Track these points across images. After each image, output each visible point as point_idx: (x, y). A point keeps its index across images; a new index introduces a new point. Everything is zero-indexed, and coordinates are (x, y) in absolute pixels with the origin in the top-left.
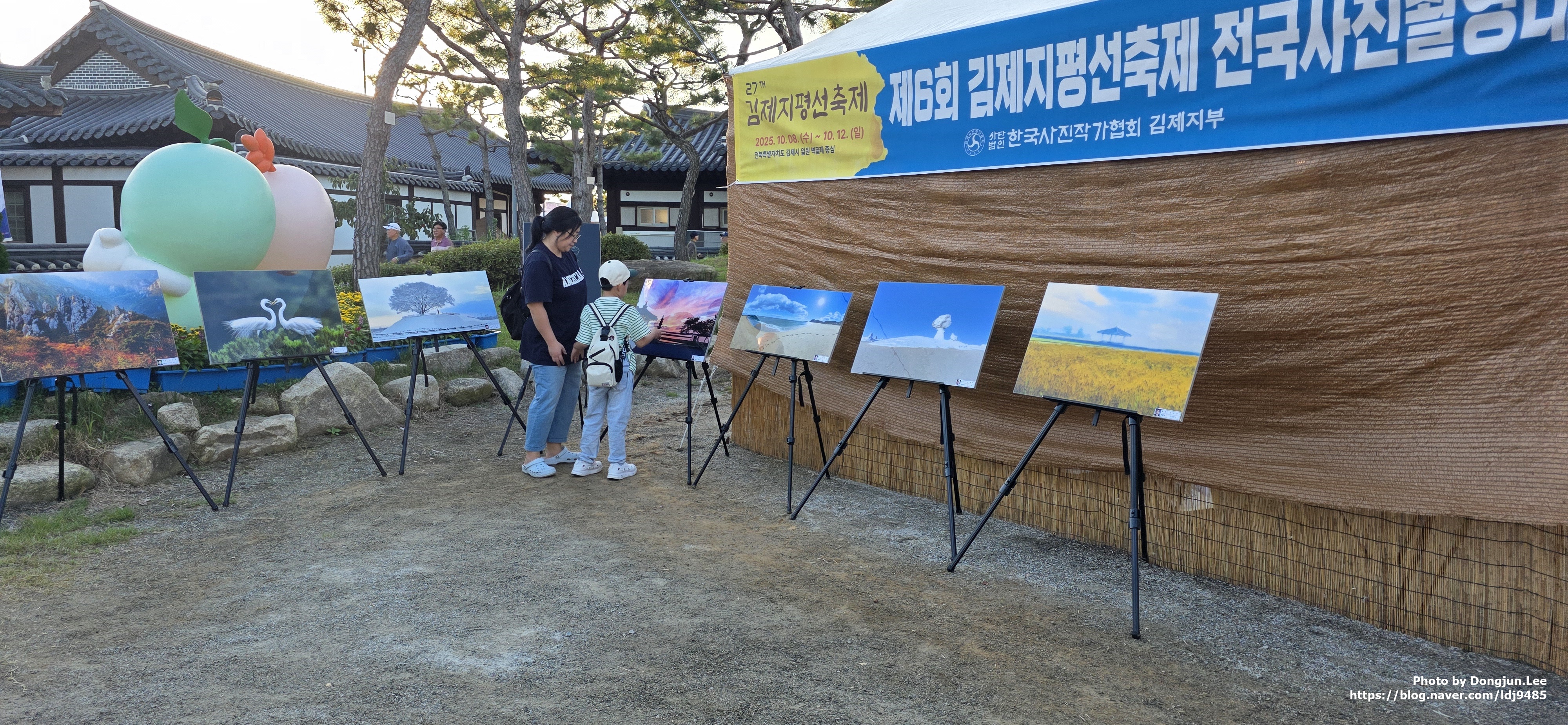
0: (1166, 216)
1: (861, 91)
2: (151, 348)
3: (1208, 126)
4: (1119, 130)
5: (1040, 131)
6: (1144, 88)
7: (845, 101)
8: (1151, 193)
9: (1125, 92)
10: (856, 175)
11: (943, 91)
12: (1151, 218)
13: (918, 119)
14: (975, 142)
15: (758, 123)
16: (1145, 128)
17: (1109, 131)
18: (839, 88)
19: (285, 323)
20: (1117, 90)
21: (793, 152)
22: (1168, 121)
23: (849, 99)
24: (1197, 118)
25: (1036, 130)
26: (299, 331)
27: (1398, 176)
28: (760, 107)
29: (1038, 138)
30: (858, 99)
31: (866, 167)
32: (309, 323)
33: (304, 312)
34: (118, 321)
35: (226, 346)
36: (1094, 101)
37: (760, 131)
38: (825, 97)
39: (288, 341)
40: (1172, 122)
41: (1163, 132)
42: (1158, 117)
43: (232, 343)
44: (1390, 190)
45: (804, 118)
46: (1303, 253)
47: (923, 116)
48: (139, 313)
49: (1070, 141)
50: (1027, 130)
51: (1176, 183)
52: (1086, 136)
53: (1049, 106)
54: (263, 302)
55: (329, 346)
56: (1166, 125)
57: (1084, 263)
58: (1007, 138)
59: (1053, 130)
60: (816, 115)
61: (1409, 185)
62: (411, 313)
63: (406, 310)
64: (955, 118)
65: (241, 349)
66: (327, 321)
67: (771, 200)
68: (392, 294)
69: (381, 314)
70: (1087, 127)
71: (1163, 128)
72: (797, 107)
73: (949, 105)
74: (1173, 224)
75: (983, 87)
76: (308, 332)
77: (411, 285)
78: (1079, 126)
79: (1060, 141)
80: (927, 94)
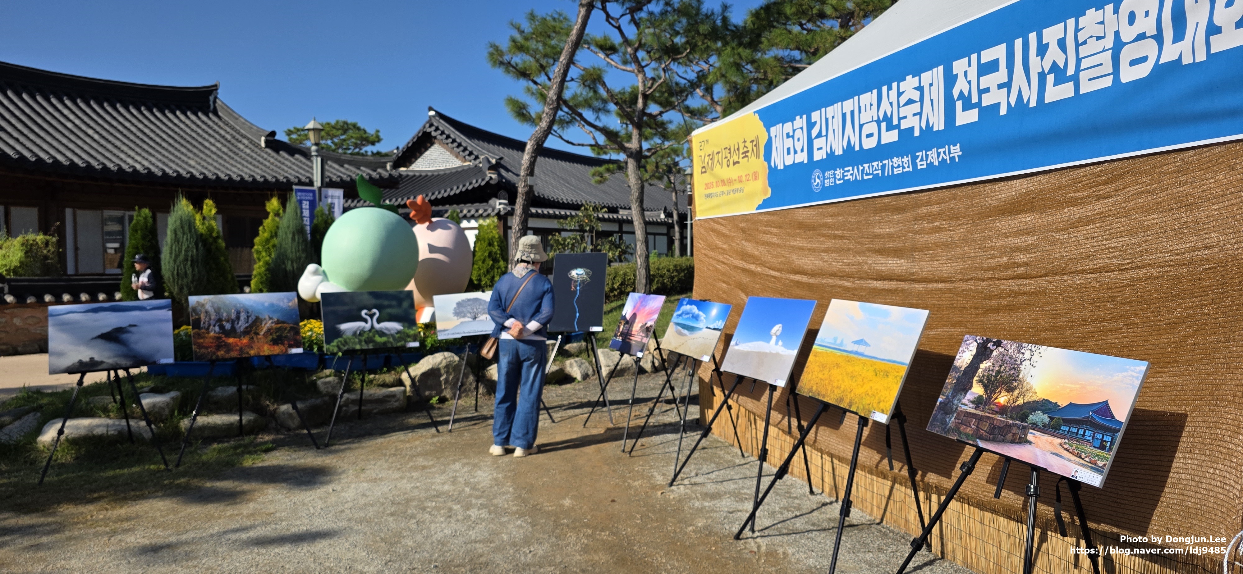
0: (932, 238)
1: (755, 143)
2: (286, 342)
3: (952, 159)
4: (899, 166)
5: (853, 170)
6: (912, 129)
7: (748, 152)
8: (922, 218)
9: (901, 132)
10: (757, 209)
11: (799, 140)
12: (922, 239)
13: (787, 164)
14: (818, 180)
15: (705, 172)
16: (914, 165)
17: (893, 167)
18: (745, 142)
19: (377, 326)
20: (896, 132)
21: (723, 193)
22: (927, 156)
23: (750, 149)
24: (944, 152)
25: (850, 168)
26: (386, 332)
27: (1082, 198)
28: (707, 158)
29: (852, 175)
30: (755, 149)
31: (761, 202)
32: (394, 326)
33: (391, 319)
34: (267, 325)
35: (336, 341)
36: (883, 142)
37: (707, 178)
38: (738, 149)
39: (378, 339)
40: (930, 158)
41: (925, 166)
42: (920, 153)
43: (340, 339)
44: (1077, 212)
45: (728, 166)
46: (1021, 270)
47: (789, 161)
48: (281, 319)
49: (871, 177)
50: (846, 169)
51: (935, 209)
52: (880, 172)
53: (857, 148)
54: (364, 312)
55: (406, 341)
56: (927, 160)
57: (884, 280)
58: (835, 174)
59: (861, 168)
60: (734, 163)
61: (1090, 207)
62: (466, 319)
63: (464, 317)
64: (806, 162)
65: (346, 343)
66: (406, 324)
67: (714, 231)
68: (455, 306)
69: (446, 319)
70: (880, 164)
71: (925, 163)
72: (726, 158)
73: (802, 151)
74: (937, 245)
75: (819, 135)
76: (393, 332)
77: (469, 300)
78: (875, 164)
79: (866, 177)
80: (789, 143)
